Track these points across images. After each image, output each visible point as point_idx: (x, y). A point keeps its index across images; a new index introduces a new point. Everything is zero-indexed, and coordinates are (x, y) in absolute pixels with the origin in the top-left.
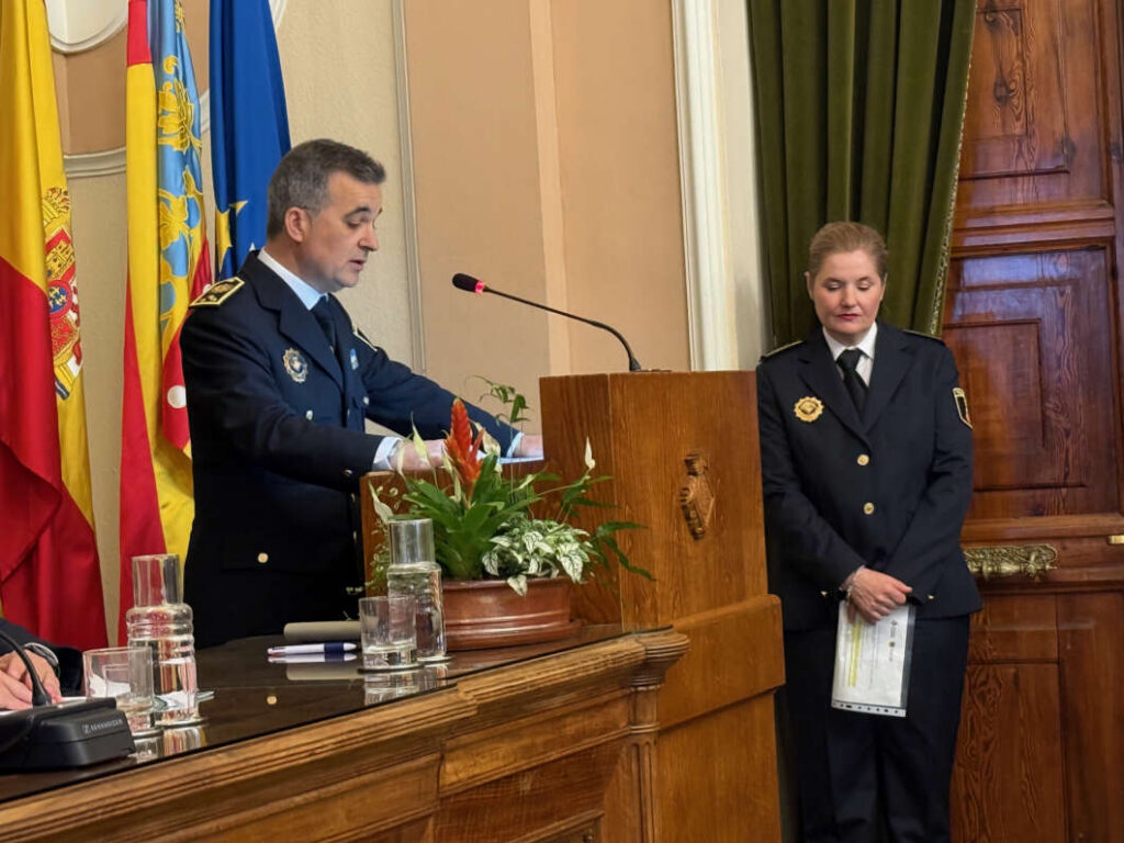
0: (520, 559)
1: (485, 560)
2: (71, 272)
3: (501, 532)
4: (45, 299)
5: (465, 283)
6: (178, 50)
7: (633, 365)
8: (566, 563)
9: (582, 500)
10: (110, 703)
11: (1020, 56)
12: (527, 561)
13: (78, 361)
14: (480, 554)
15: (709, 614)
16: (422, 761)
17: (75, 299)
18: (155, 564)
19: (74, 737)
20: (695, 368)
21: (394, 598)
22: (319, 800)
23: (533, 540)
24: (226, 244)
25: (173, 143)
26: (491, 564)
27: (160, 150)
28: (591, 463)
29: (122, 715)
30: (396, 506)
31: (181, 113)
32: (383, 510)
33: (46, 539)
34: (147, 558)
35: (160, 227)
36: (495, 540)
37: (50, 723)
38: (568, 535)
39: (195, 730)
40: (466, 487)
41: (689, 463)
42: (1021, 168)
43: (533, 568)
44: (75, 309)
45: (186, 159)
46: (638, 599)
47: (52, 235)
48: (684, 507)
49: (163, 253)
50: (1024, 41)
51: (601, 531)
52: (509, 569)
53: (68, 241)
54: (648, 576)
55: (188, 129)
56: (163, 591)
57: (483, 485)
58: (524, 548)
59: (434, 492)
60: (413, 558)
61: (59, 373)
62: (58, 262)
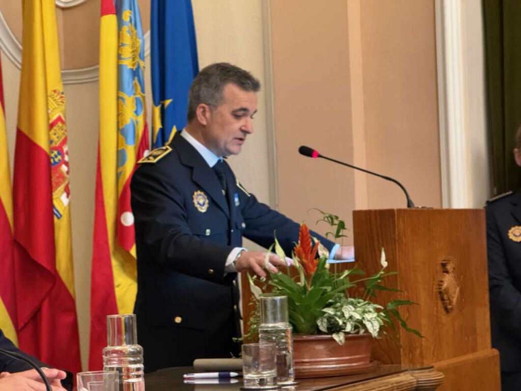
0: (341, 322)
1: (319, 323)
2: (64, 142)
3: (329, 305)
4: (49, 158)
5: (306, 151)
6: (132, 7)
7: (410, 204)
8: (369, 325)
9: (379, 286)
12: (344, 323)
13: (68, 196)
14: (316, 318)
15: (455, 360)
17: (66, 158)
18: (119, 320)
20: (445, 206)
21: (262, 345)
23: (348, 311)
24: (158, 126)
25: (128, 64)
26: (322, 325)
27: (119, 68)
28: (385, 264)
30: (264, 288)
31: (133, 45)
32: (256, 290)
35: (119, 114)
36: (325, 310)
38: (370, 308)
40: (307, 277)
41: (444, 265)
43: (349, 328)
44: (67, 164)
45: (136, 73)
46: (411, 350)
48: (440, 293)
49: (121, 131)
51: (390, 306)
52: (334, 328)
53: (63, 122)
54: (418, 334)
55: (137, 54)
56: (124, 337)
57: (318, 276)
58: (343, 315)
59: (287, 280)
60: (275, 320)
61: (55, 203)
62: (57, 135)
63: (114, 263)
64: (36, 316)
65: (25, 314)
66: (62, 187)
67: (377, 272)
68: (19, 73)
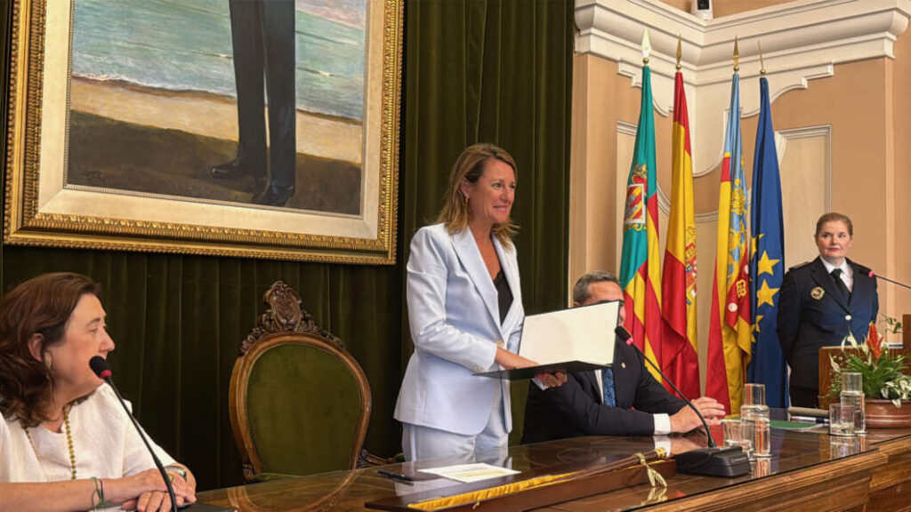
0: (899, 392)
1: (882, 391)
2: (695, 258)
3: (890, 380)
4: (685, 268)
6: (741, 177)
12: (902, 394)
13: (695, 291)
14: (880, 388)
16: (863, 480)
17: (695, 268)
19: (728, 464)
22: (822, 496)
23: (904, 384)
24: (754, 250)
25: (737, 212)
26: (885, 393)
27: (731, 214)
29: (746, 455)
30: (841, 364)
31: (740, 200)
32: (835, 367)
35: (730, 242)
36: (887, 383)
37: (718, 456)
39: (769, 459)
40: (874, 360)
43: (904, 397)
44: (695, 272)
45: (741, 217)
47: (687, 245)
49: (730, 252)
52: (893, 396)
53: (694, 246)
55: (742, 205)
57: (881, 360)
58: (900, 387)
59: (858, 360)
60: (853, 389)
61: (687, 295)
62: (690, 254)
63: (724, 333)
64: (673, 364)
65: (665, 363)
66: (692, 286)
68: (667, 218)
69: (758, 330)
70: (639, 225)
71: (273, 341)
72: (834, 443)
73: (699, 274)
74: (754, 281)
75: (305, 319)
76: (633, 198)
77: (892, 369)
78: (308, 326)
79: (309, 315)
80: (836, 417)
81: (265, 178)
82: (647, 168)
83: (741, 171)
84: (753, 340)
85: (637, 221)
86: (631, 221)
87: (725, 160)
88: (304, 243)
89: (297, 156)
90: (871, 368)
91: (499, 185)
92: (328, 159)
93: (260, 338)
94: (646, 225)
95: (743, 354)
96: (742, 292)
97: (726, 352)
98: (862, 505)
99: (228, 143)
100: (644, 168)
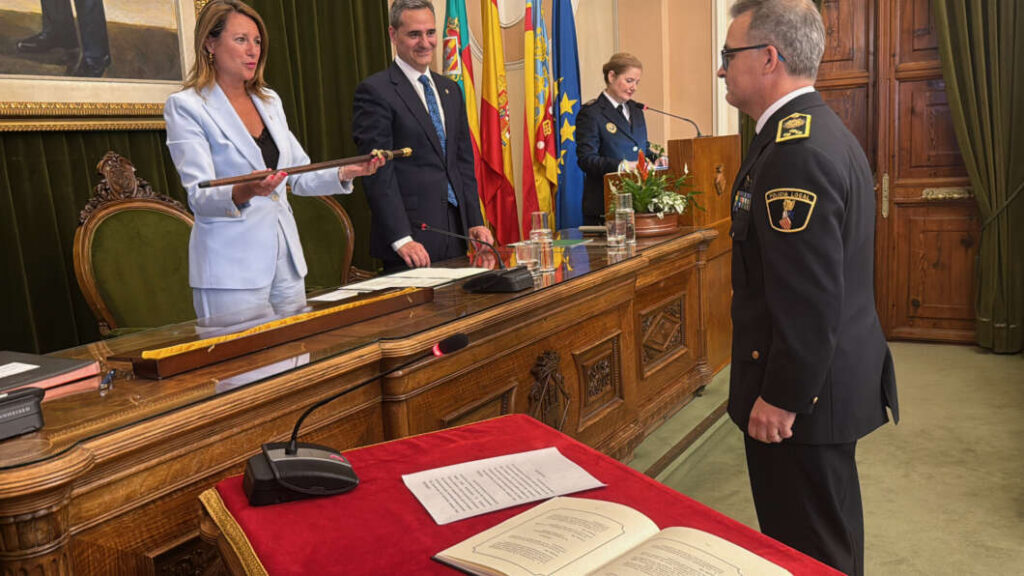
0: (661, 206)
1: (649, 207)
2: (507, 104)
3: (654, 197)
4: (498, 113)
6: (541, 26)
7: (699, 134)
8: (677, 208)
9: (683, 184)
10: (524, 268)
11: (838, 18)
12: (664, 207)
14: (647, 204)
15: (719, 222)
16: (629, 281)
17: (508, 113)
18: (539, 216)
19: (514, 281)
20: (715, 135)
21: (618, 222)
23: (666, 199)
24: (556, 92)
25: (540, 59)
26: (651, 208)
27: (535, 61)
28: (686, 171)
29: (529, 272)
30: (618, 188)
31: (542, 47)
32: (613, 189)
33: (499, 192)
34: (536, 213)
35: (536, 87)
36: (653, 200)
37: (504, 276)
38: (678, 197)
40: (643, 181)
41: (718, 169)
42: (836, 58)
43: (666, 209)
44: (508, 116)
45: (544, 63)
46: (699, 216)
47: (500, 91)
48: (716, 184)
49: (537, 97)
50: (839, 15)
51: (688, 195)
52: (657, 209)
53: (505, 93)
54: (704, 210)
55: (545, 53)
56: (542, 224)
57: (649, 180)
58: (663, 202)
59: (631, 182)
60: (625, 207)
61: (503, 137)
62: (502, 101)
63: (535, 168)
64: (494, 198)
65: (488, 198)
66: (506, 129)
67: (681, 176)
68: (481, 65)
69: (562, 163)
70: (456, 76)
71: (112, 209)
72: (610, 253)
73: (512, 118)
74: (557, 120)
75: (142, 186)
76: (449, 51)
77: (655, 188)
78: (145, 192)
79: (145, 182)
80: (612, 231)
81: (77, 49)
82: (459, 21)
83: (541, 21)
84: (559, 172)
85: (454, 72)
86: (449, 73)
87: (528, 10)
88: (128, 112)
89: (108, 25)
90: (641, 188)
91: (242, 39)
92: (141, 26)
93: (99, 207)
94: (462, 75)
95: (552, 185)
96: (548, 130)
97: (537, 184)
98: (630, 301)
99: (31, 16)
100: (456, 21)
